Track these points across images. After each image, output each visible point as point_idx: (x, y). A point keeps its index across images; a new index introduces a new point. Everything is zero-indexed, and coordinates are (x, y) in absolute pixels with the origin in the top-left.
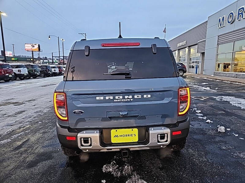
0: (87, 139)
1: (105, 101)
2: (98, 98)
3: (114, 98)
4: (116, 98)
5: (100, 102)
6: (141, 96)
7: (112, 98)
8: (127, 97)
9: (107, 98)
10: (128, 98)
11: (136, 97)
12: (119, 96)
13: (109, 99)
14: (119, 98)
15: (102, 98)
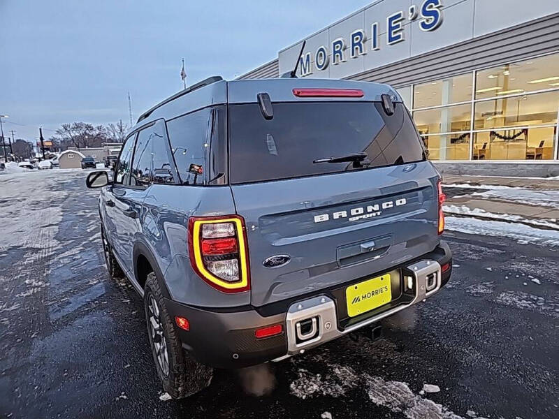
0: (309, 322)
1: (332, 224)
2: (317, 219)
3: (349, 215)
4: (352, 214)
5: (323, 226)
6: (392, 202)
7: (344, 214)
8: (371, 207)
9: (336, 216)
10: (373, 210)
11: (384, 206)
12: (357, 209)
13: (341, 217)
14: (357, 211)
15: (326, 217)
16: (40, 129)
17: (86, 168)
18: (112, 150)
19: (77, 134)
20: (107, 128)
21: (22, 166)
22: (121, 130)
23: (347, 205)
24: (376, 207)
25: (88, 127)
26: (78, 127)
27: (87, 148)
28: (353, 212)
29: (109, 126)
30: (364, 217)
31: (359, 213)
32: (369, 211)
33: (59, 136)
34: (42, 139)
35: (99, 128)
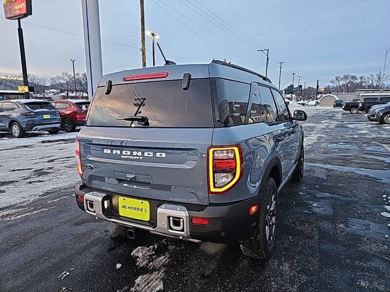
2: (105, 151)
3: (121, 154)
4: (123, 154)
6: (152, 153)
12: (126, 151)
13: (116, 153)
14: (126, 153)
15: (109, 151)
16: (318, 80)
17: (336, 107)
18: (361, 95)
19: (344, 83)
20: (368, 78)
21: (299, 104)
22: (379, 78)
23: (121, 147)
24: (140, 154)
25: (354, 78)
26: (346, 77)
27: (344, 93)
28: (124, 152)
29: (369, 76)
30: (130, 157)
31: (128, 154)
32: (134, 155)
33: (332, 85)
34: (318, 86)
35: (361, 78)
